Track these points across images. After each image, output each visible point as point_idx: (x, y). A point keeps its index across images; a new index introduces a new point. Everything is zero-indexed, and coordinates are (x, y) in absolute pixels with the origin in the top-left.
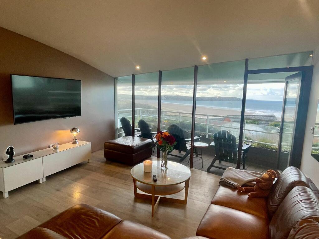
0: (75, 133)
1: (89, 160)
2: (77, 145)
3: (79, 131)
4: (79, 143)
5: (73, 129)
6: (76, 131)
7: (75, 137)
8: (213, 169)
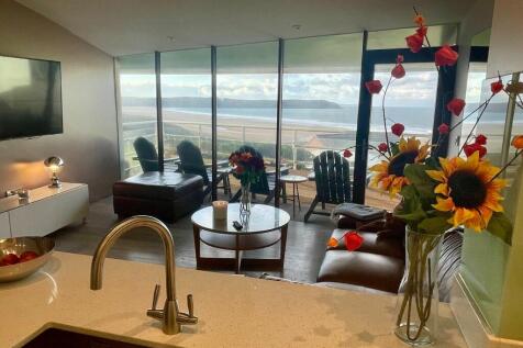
0: (54, 168)
1: (84, 219)
2: (59, 191)
3: (61, 162)
4: (64, 187)
5: (50, 161)
6: (57, 163)
7: (54, 175)
8: (313, 217)
